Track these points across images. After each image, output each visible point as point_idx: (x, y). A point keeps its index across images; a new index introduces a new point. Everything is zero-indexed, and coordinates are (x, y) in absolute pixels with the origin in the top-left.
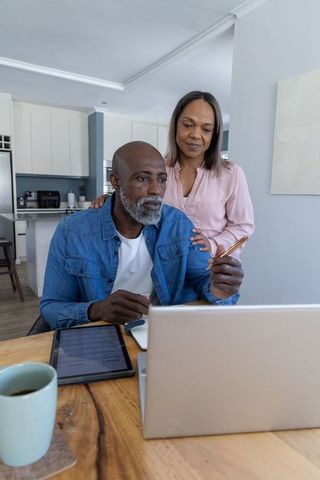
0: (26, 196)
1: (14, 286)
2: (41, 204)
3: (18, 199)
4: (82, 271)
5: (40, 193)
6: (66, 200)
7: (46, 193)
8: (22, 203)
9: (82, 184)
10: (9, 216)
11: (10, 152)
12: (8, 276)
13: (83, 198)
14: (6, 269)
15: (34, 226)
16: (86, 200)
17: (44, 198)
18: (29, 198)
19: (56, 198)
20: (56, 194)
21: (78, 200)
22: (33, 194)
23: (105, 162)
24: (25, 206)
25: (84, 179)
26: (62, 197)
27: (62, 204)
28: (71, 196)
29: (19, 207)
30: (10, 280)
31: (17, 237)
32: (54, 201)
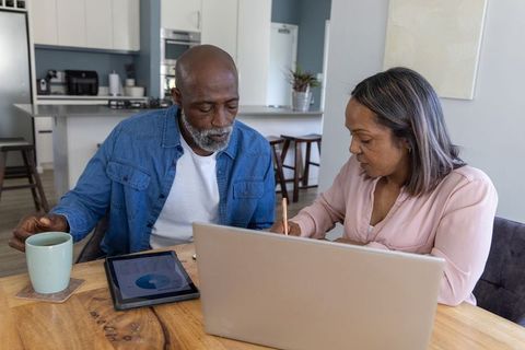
0: (49, 77)
1: (37, 204)
2: (71, 89)
3: (38, 81)
4: (126, 179)
5: (70, 74)
6: (107, 84)
7: (78, 74)
8: (43, 88)
9: (129, 61)
10: (26, 107)
11: (26, 13)
12: (29, 191)
13: (131, 82)
14: (25, 181)
15: (65, 124)
16: (136, 85)
17: (75, 80)
18: (53, 80)
19: (93, 81)
20: (93, 75)
21: (123, 84)
22: (59, 74)
23: (162, 31)
24: (47, 92)
25: (133, 55)
26: (101, 80)
27: (102, 90)
28: (115, 79)
29: (40, 92)
30: (31, 196)
31: (38, 136)
32: (91, 85)
